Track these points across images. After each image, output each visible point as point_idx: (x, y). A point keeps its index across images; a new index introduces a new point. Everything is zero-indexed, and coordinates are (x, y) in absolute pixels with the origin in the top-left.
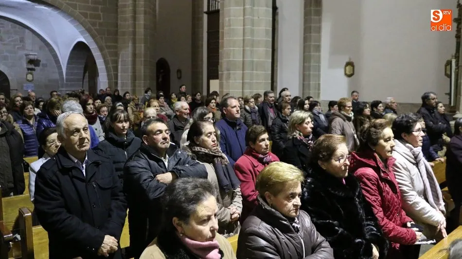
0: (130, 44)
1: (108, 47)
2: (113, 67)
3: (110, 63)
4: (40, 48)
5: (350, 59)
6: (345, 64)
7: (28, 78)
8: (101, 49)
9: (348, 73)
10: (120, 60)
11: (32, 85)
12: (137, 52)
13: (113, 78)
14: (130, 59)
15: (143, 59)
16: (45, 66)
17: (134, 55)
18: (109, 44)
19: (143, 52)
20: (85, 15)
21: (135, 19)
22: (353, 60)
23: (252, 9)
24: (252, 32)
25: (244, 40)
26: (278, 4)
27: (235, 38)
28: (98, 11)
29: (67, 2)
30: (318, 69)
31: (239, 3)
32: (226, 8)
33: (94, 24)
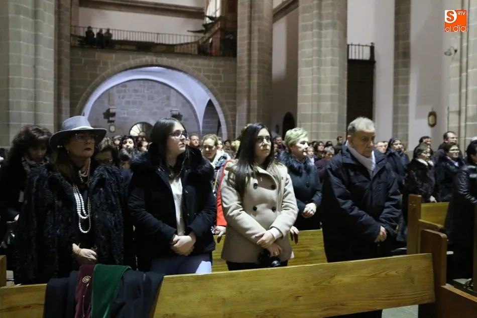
0: (245, 101)
1: (228, 103)
2: (232, 121)
3: (230, 117)
5: (433, 109)
6: (428, 114)
8: (221, 105)
9: (431, 123)
10: (237, 114)
12: (251, 107)
13: (232, 131)
14: (245, 114)
15: (256, 114)
17: (249, 110)
18: (228, 101)
19: (256, 107)
20: (208, 77)
21: (249, 78)
22: (435, 110)
23: (319, 69)
24: (319, 89)
25: (312, 95)
26: (376, 58)
27: (305, 95)
28: (219, 73)
29: (194, 66)
30: (406, 119)
31: (308, 64)
32: (299, 69)
33: (216, 84)
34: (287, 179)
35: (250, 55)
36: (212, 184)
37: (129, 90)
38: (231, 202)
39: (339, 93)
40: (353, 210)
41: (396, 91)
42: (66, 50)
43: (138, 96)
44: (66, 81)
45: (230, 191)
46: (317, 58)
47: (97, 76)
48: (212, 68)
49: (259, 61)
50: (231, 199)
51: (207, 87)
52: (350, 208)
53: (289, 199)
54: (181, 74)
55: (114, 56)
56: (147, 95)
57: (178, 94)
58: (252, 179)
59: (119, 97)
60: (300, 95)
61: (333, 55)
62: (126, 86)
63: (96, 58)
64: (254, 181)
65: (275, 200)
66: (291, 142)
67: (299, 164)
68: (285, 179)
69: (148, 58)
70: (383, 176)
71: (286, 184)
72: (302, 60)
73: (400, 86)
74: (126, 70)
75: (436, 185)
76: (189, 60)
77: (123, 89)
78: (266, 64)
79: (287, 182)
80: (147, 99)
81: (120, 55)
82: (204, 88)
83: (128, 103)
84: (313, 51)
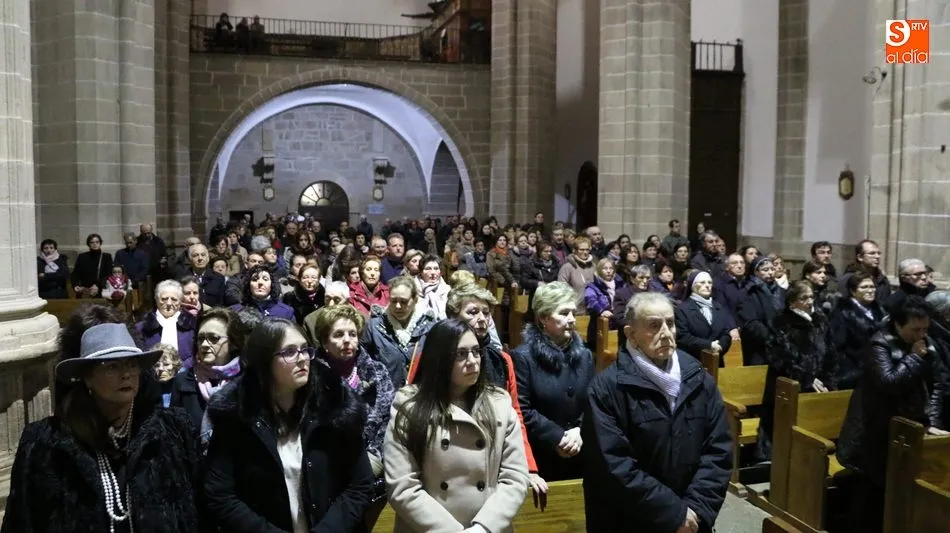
0: (507, 144)
1: (475, 149)
2: (483, 181)
3: (478, 174)
4: (395, 148)
5: (848, 166)
6: (838, 175)
7: (376, 196)
8: (463, 152)
9: (845, 192)
10: (492, 169)
11: (380, 205)
12: (517, 156)
13: (482, 199)
14: (506, 168)
15: (526, 168)
16: (400, 175)
17: (513, 162)
18: (477, 144)
19: (526, 156)
20: (438, 101)
21: (514, 102)
22: (852, 169)
23: (637, 92)
24: (637, 131)
25: (625, 142)
26: (746, 69)
27: (612, 140)
28: (459, 93)
29: (412, 83)
30: (799, 183)
31: (619, 84)
32: (601, 93)
33: (452, 114)
34: (509, 423)
35: (514, 61)
36: (405, 369)
37: (296, 123)
38: (401, 473)
39: (674, 138)
40: (632, 477)
41: (781, 131)
42: (183, 58)
43: (315, 133)
44: (182, 115)
45: (398, 453)
46: (634, 72)
47: (238, 103)
48: (447, 84)
49: (531, 70)
50: (399, 468)
51: (437, 119)
52: (627, 476)
53: (512, 462)
54: (389, 97)
55: (267, 66)
56: (330, 133)
57: (386, 129)
58: (439, 428)
59: (281, 137)
60: (602, 140)
61: (663, 69)
62: (291, 116)
63: (236, 72)
64: (443, 434)
65: (484, 469)
66: (541, 310)
67: (556, 353)
68: (504, 424)
69: (329, 69)
70: (697, 404)
71: (508, 433)
72: (606, 75)
73: (790, 122)
74: (291, 90)
75: (828, 356)
76: (403, 71)
77: (287, 121)
78: (545, 76)
79: (509, 428)
80: (330, 138)
81: (280, 65)
82: (431, 122)
83: (295, 146)
84: (626, 59)
